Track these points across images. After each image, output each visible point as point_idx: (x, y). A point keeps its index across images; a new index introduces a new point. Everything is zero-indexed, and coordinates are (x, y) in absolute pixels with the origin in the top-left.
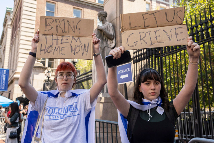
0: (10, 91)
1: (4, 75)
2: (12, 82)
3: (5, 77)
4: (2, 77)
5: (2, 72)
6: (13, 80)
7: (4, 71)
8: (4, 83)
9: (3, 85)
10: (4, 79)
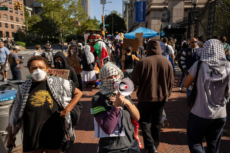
0: (147, 22)
1: (142, 8)
2: (149, 13)
3: (142, 9)
4: (140, 9)
5: (140, 5)
6: (150, 11)
7: (141, 3)
8: (142, 14)
9: (142, 16)
10: (142, 11)
